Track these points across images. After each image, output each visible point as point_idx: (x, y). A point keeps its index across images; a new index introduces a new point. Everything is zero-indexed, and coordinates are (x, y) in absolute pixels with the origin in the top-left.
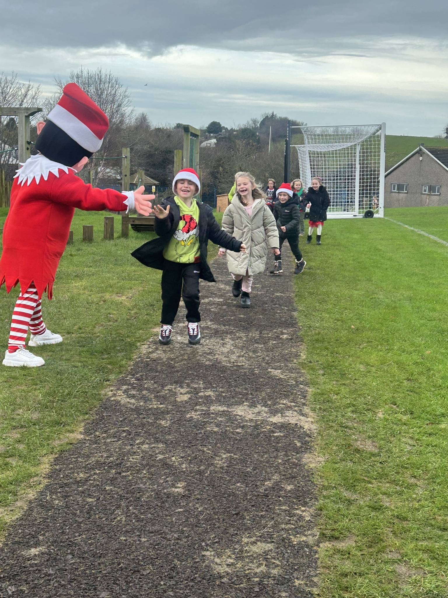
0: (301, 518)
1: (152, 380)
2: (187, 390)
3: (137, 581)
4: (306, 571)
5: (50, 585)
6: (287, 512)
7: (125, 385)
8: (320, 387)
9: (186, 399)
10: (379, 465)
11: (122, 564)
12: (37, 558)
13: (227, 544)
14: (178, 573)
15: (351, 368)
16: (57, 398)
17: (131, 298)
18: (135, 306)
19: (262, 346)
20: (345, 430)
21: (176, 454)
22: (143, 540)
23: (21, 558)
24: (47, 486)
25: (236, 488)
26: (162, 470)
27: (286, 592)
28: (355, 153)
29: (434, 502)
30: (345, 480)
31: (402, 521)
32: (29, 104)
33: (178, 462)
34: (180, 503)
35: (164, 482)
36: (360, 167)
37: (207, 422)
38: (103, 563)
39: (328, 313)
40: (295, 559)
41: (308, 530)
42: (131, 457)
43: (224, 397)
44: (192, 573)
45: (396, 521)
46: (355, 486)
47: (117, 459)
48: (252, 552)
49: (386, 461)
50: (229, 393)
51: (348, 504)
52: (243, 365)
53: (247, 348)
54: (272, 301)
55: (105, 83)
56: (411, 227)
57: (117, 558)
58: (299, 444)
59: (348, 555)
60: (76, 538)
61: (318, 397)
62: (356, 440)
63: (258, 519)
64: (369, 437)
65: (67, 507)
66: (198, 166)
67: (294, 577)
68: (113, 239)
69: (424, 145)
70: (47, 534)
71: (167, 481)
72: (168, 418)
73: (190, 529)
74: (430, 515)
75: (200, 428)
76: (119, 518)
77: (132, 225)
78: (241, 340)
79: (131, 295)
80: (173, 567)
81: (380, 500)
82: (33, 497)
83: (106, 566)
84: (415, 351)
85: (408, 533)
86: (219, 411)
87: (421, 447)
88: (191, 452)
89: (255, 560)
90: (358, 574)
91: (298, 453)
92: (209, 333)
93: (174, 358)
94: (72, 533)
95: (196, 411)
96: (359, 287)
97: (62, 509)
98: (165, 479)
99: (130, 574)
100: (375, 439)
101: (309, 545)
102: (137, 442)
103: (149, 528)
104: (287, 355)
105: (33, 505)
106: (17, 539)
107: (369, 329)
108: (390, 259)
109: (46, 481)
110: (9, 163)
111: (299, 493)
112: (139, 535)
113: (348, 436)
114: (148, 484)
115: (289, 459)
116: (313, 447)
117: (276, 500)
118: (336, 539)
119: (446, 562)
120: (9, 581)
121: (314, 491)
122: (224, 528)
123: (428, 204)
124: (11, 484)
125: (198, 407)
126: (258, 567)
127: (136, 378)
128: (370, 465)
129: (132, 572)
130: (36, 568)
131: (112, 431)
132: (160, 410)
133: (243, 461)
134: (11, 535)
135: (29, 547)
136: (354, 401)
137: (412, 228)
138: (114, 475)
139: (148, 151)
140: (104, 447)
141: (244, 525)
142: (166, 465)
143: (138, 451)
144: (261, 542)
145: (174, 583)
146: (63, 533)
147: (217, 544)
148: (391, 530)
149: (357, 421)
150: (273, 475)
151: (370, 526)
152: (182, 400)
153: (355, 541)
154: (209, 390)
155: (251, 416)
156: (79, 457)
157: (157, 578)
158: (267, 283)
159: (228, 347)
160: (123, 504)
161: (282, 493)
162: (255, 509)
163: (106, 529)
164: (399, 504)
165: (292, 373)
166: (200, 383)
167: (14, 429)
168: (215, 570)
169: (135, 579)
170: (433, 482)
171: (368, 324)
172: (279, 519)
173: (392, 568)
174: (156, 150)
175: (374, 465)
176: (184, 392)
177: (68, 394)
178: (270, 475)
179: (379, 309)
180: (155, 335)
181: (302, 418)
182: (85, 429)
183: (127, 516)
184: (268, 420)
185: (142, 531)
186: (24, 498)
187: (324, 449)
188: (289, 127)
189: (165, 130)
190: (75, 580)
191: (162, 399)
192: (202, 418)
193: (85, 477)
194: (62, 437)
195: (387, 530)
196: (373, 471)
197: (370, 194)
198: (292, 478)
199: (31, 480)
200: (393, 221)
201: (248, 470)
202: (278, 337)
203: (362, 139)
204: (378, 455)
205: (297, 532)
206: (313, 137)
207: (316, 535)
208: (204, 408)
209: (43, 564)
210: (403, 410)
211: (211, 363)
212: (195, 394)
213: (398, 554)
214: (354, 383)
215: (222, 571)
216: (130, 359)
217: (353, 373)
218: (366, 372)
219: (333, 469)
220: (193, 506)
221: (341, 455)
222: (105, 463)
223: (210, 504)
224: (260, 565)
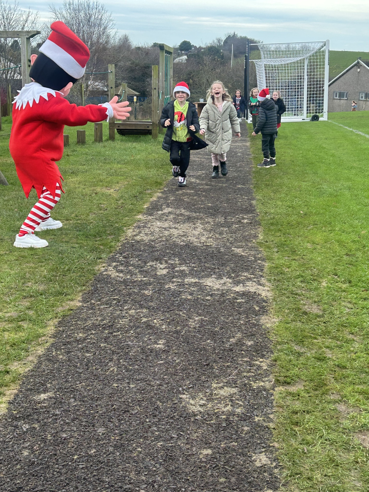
0: (259, 367)
1: (137, 258)
2: (165, 266)
3: (127, 419)
4: (264, 409)
5: (57, 423)
6: (248, 363)
7: (115, 262)
8: (274, 262)
9: (165, 273)
10: (323, 324)
11: (115, 406)
12: (46, 401)
13: (199, 389)
14: (160, 412)
15: (300, 246)
16: (59, 273)
17: (118, 191)
18: (122, 197)
19: (227, 229)
20: (296, 296)
21: (157, 318)
22: (132, 386)
23: (33, 402)
24: (53, 344)
25: (206, 344)
26: (146, 330)
27: (248, 427)
28: (304, 66)
29: (368, 354)
30: (295, 337)
31: (342, 369)
32: (29, 28)
33: (159, 324)
34: (161, 356)
35: (148, 340)
36: (308, 78)
37: (182, 291)
38: (99, 405)
39: (281, 201)
40: (255, 400)
41: (265, 377)
42: (121, 320)
43: (196, 271)
44: (171, 412)
45: (337, 369)
46: (303, 341)
47: (109, 322)
48: (220, 395)
49: (329, 321)
50: (200, 268)
51: (298, 356)
52: (211, 245)
53: (214, 231)
54: (235, 192)
55: (92, 9)
57: (110, 401)
58: (257, 308)
59: (298, 397)
60: (78, 385)
61: (273, 270)
62: (305, 305)
63: (224, 368)
64: (315, 302)
65: (69, 360)
66: (172, 79)
67: (254, 414)
68: (102, 142)
69: (361, 59)
70: (53, 382)
71: (150, 339)
72: (150, 289)
73: (169, 377)
74: (365, 364)
75: (176, 296)
76: (112, 369)
77: (117, 130)
78: (209, 224)
79: (118, 188)
80: (156, 408)
81: (323, 352)
82: (42, 353)
83: (102, 407)
84: (353, 231)
85: (346, 379)
86: (192, 283)
87: (357, 310)
88: (170, 316)
89: (222, 401)
90: (306, 412)
91: (256, 316)
92: (183, 219)
93: (154, 240)
94: (74, 381)
95: (173, 282)
96: (307, 179)
97: (65, 362)
98: (149, 337)
99: (121, 413)
100: (320, 304)
101: (266, 389)
102: (126, 308)
103: (136, 376)
104: (247, 236)
105: (41, 359)
106: (29, 387)
107: (315, 214)
108: (333, 155)
109: (52, 340)
110: (14, 78)
111: (257, 348)
112: (129, 383)
113: (297, 301)
114: (135, 342)
115: (249, 321)
116: (269, 310)
117: (239, 354)
118: (288, 384)
120: (24, 420)
121: (270, 346)
122: (197, 376)
123: (365, 109)
124: (24, 342)
125: (174, 280)
126: (225, 407)
127: (123, 257)
128: (316, 325)
129: (123, 412)
130: (45, 409)
131: (104, 299)
132: (144, 282)
133: (212, 323)
134: (24, 383)
135: (39, 393)
136: (303, 273)
137: (351, 129)
138: (107, 335)
139: (130, 67)
140: (98, 312)
141: (214, 373)
142: (149, 326)
143: (127, 315)
144: (227, 387)
145: (157, 420)
147: (191, 389)
148: (333, 376)
149: (305, 289)
150: (236, 334)
151: (316, 374)
152: (162, 274)
153: (304, 386)
154: (184, 265)
155: (218, 286)
156: (78, 320)
157: (144, 417)
158: (230, 177)
159: (198, 230)
160: (115, 357)
161: (244, 348)
162: (222, 360)
163: (101, 377)
165: (252, 251)
166: (176, 260)
167: (25, 298)
168: (190, 409)
169: (125, 418)
170: (367, 337)
171: (314, 210)
172: (242, 369)
173: (334, 407)
174: (136, 65)
175: (319, 324)
176: (163, 267)
177: (68, 270)
178: (234, 333)
179: (324, 197)
180: (138, 221)
181: (260, 287)
182: (83, 298)
183: (118, 367)
184: (232, 289)
185: (131, 379)
186: (34, 354)
187: (278, 312)
188: (248, 44)
189: (144, 49)
190: (77, 418)
191: (145, 273)
192: (178, 289)
193: (84, 336)
194: (64, 304)
195: (330, 377)
196: (318, 329)
197: (316, 100)
198: (252, 335)
199: (40, 339)
200: (335, 123)
201: (216, 329)
202: (240, 221)
203: (310, 54)
204: (322, 316)
205: (256, 378)
206: (268, 53)
207: (272, 381)
208: (179, 280)
209: (51, 406)
210: (343, 279)
211: (185, 244)
212: (172, 269)
213: (339, 396)
214: (302, 258)
215: (196, 411)
216: (118, 241)
217: (301, 250)
218: (312, 249)
219: (285, 328)
220: (172, 359)
221: (292, 317)
222: (99, 325)
223: (185, 357)
224: (227, 405)
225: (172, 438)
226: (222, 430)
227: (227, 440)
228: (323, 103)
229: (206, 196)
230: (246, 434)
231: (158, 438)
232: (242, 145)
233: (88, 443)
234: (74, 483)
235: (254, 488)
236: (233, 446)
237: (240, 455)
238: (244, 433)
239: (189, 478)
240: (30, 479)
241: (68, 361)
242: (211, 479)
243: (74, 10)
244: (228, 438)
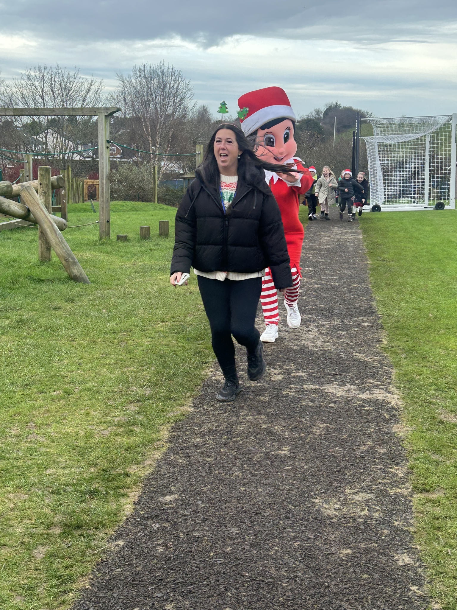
0: (395, 474)
2: (280, 371)
3: (260, 520)
5: (187, 523)
6: (383, 470)
8: (403, 369)
9: (280, 379)
12: (172, 503)
15: (431, 352)
21: (277, 424)
22: (260, 490)
23: (159, 503)
24: (169, 449)
25: (335, 451)
26: (268, 436)
27: (387, 530)
30: (432, 446)
33: (281, 430)
34: (287, 463)
35: (270, 446)
37: (302, 398)
39: (406, 303)
40: (392, 505)
41: (402, 484)
42: (239, 426)
43: (315, 377)
44: (305, 515)
46: (441, 450)
47: (227, 428)
48: (355, 499)
50: (320, 374)
51: (436, 465)
52: (329, 350)
53: (331, 335)
54: (350, 292)
58: (388, 417)
59: (438, 503)
60: (203, 488)
61: (402, 377)
62: (440, 414)
63: (357, 475)
64: (452, 411)
65: (190, 464)
67: (393, 519)
70: (177, 485)
71: (273, 445)
72: (266, 395)
73: (299, 482)
75: (296, 403)
76: (236, 474)
78: (324, 327)
82: (159, 457)
83: (232, 509)
86: (311, 389)
88: (291, 423)
89: (358, 506)
90: (448, 518)
91: (387, 424)
95: (291, 388)
96: (434, 278)
99: (253, 515)
101: (404, 496)
102: (241, 414)
103: (263, 481)
104: (369, 340)
105: (160, 463)
106: (152, 489)
107: (447, 317)
109: (167, 445)
111: (391, 456)
112: (256, 487)
113: (432, 410)
114: (257, 447)
115: (380, 429)
116: (401, 419)
117: (372, 461)
118: (427, 491)
120: (152, 520)
121: (404, 454)
122: (329, 481)
124: (138, 446)
125: (292, 386)
126: (361, 511)
129: (255, 513)
130: (173, 509)
133: (340, 430)
134: (147, 486)
135: (164, 495)
136: (437, 380)
138: (226, 440)
140: (213, 418)
141: (346, 479)
142: (270, 432)
143: (244, 421)
144: (362, 492)
145: (291, 522)
147: (323, 494)
149: (440, 398)
150: (367, 441)
152: (277, 379)
153: (444, 493)
154: (301, 371)
155: (341, 393)
156: (192, 426)
157: (277, 519)
159: (313, 333)
160: (238, 462)
161: (377, 455)
162: (353, 467)
163: (227, 481)
165: (376, 356)
166: (291, 365)
168: (324, 513)
169: (258, 519)
171: (445, 312)
172: (376, 475)
176: (277, 373)
177: (173, 374)
178: (364, 441)
182: (193, 403)
183: (243, 472)
184: (357, 396)
186: (151, 458)
187: (411, 421)
190: (207, 519)
192: (297, 395)
194: (174, 409)
197: (441, 185)
198: (384, 443)
199: (155, 444)
201: (344, 437)
202: (359, 324)
203: (432, 130)
205: (392, 485)
207: (409, 488)
208: (297, 386)
209: (178, 507)
211: (299, 348)
212: (288, 374)
214: (435, 365)
215: (331, 514)
217: (433, 357)
218: (446, 356)
219: (420, 436)
220: (299, 465)
221: (426, 426)
222: (216, 431)
223: (314, 463)
224: (363, 510)
225: (309, 538)
226: (361, 533)
227: (366, 541)
228: (449, 188)
229: (317, 297)
230: (386, 536)
231: (295, 539)
233: (223, 542)
234: (214, 577)
235: (398, 584)
236: (373, 546)
237: (381, 555)
238: (384, 535)
239: (331, 574)
240: (169, 572)
242: (354, 575)
244: (367, 539)
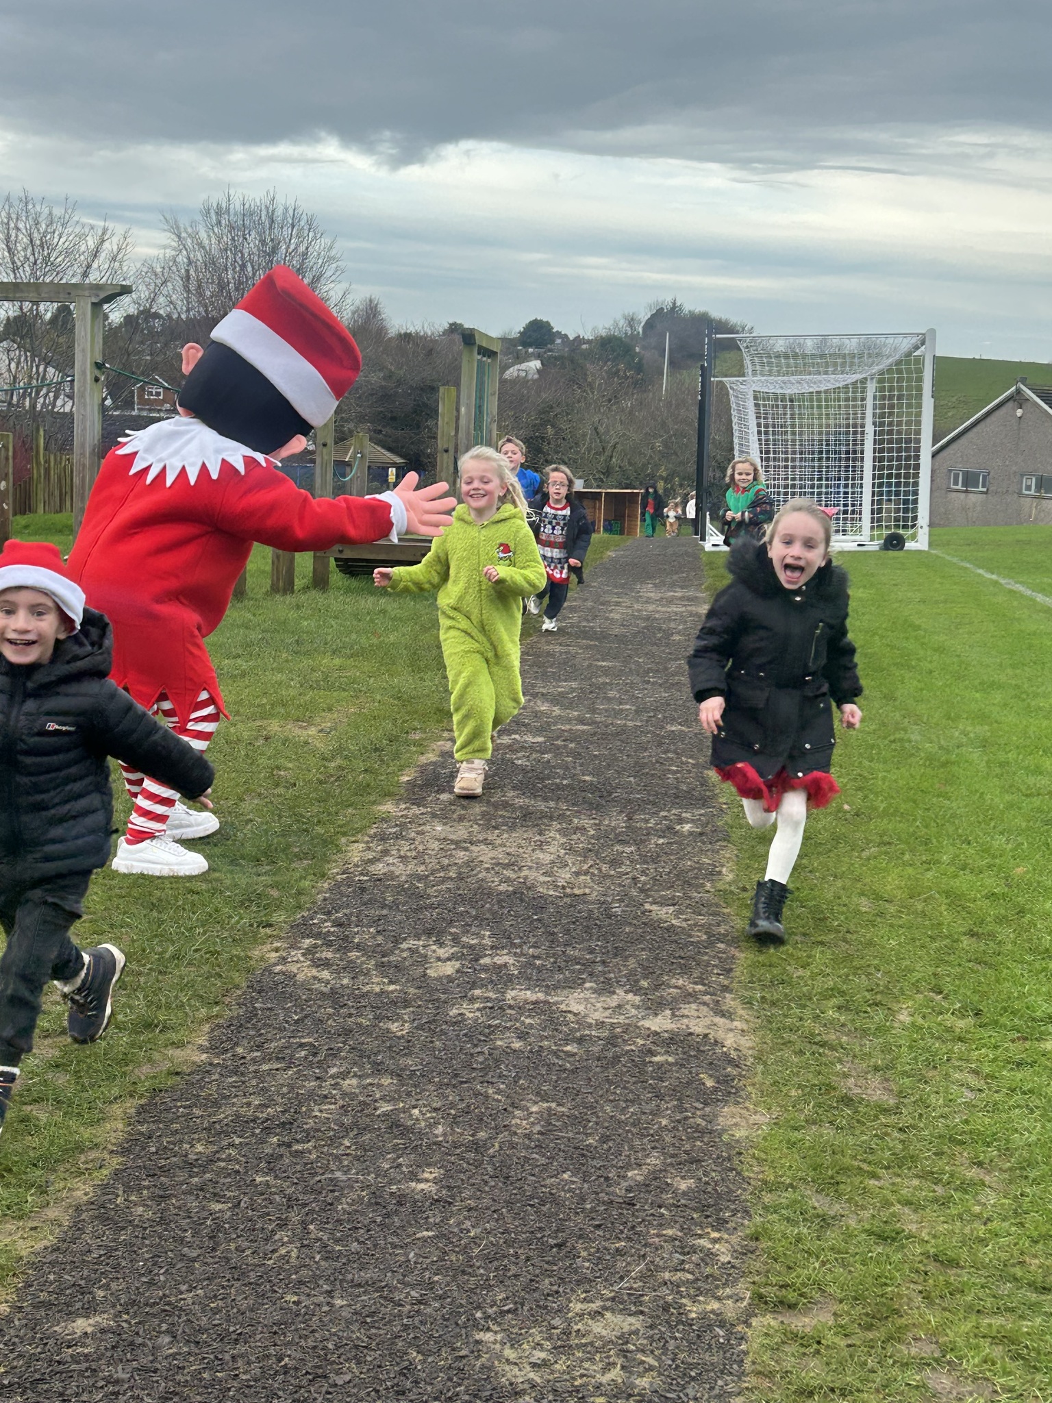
0: (709, 1256)
1: (372, 926)
2: (452, 951)
3: (320, 1399)
4: (716, 1381)
6: (677, 1243)
7: (308, 937)
9: (449, 973)
10: (896, 1134)
11: (287, 1359)
12: (88, 1341)
13: (533, 1315)
14: (416, 1382)
15: (839, 905)
16: (149, 966)
17: (329, 733)
18: (340, 750)
19: (633, 848)
20: (821, 1051)
21: (421, 1102)
22: (338, 1302)
23: (51, 1342)
24: (117, 1173)
25: (559, 1184)
26: (389, 1138)
28: (863, 399)
29: (1022, 1225)
30: (815, 1169)
31: (947, 1266)
32: (103, 274)
33: (426, 1120)
34: (428, 1217)
35: (391, 1168)
36: (875, 431)
37: (497, 1026)
38: (242, 1356)
40: (691, 1352)
41: (725, 1285)
42: (316, 1108)
43: (539, 969)
44: (449, 1384)
45: (932, 1267)
46: (838, 1183)
47: (284, 1112)
48: (592, 1335)
49: (914, 1127)
50: (552, 960)
51: (822, 1226)
52: (585, 894)
53: (597, 854)
54: (660, 744)
55: (282, 228)
56: (993, 573)
57: (275, 1345)
58: (710, 1083)
59: (815, 1346)
60: (182, 1296)
61: (758, 973)
62: (846, 1076)
63: (608, 1257)
64: (876, 1069)
65: (163, 1221)
66: (495, 426)
67: (687, 1395)
68: (293, 592)
69: (1028, 382)
70: (114, 1286)
71: (399, 1166)
72: (406, 1017)
73: (448, 1279)
74: (1012, 1256)
75: (480, 1040)
76: (283, 1251)
77: (336, 560)
78: (583, 835)
79: (329, 724)
80: (405, 1368)
81: (895, 1217)
82: (85, 1198)
83: (249, 1363)
84: (990, 866)
85: (958, 1296)
86: (526, 1002)
87: (996, 1095)
88: (458, 1098)
89: (598, 1355)
90: (838, 1393)
91: (706, 1104)
92: (509, 818)
93: (424, 875)
94: (173, 1283)
95: (473, 1000)
97: (151, 1226)
98: (395, 1160)
99: (304, 1383)
100: (889, 1074)
101: (725, 1322)
102: (333, 1071)
103: (354, 1275)
104: (689, 871)
105: (83, 1217)
106: (43, 1296)
107: (885, 814)
108: (940, 650)
109: (115, 1162)
110: (56, 410)
111: (706, 1200)
112: (330, 1292)
113: (825, 1064)
114: (354, 1171)
115: (686, 1118)
116: (743, 1090)
117: (652, 1215)
118: (789, 1307)
119: (1046, 1367)
120: (22, 1394)
121: (741, 1194)
122: (529, 1277)
123: (1036, 519)
124: (35, 1165)
125: (477, 992)
126: (605, 1370)
127: (334, 922)
128: (876, 1135)
129: (311, 1377)
130: (86, 1365)
131: (272, 1045)
132: (387, 997)
133: (579, 1121)
134: (31, 1286)
135: (72, 1315)
136: (845, 982)
137: (994, 577)
138: (274, 1149)
139: (382, 387)
140: (254, 1082)
141: (576, 1271)
142: (398, 1126)
143: (334, 1092)
144: (613, 1311)
146: (151, 1283)
147: (510, 1316)
148: (920, 1288)
149: (849, 1030)
150: (647, 1156)
151: (869, 1280)
152: (441, 974)
153: (835, 1314)
154: (505, 951)
155: (598, 1016)
156: (195, 1105)
157: (368, 1394)
158: (650, 702)
159: (552, 850)
160: (294, 1217)
161: (668, 1197)
162: (601, 1233)
163: (252, 1275)
164: (942, 1228)
165: (701, 915)
166: (484, 935)
167: (46, 1037)
168: (503, 1376)
169: (316, 1395)
170: (1021, 1176)
171: (882, 801)
172: (658, 1259)
173: (918, 1378)
174: (399, 383)
175: (886, 1134)
176: (447, 955)
177: (173, 957)
178: (640, 1155)
179: (910, 765)
180: (383, 819)
181: (719, 1020)
182: (211, 1039)
184: (640, 1024)
185: (337, 1281)
186: (63, 1200)
187: (769, 1095)
188: (709, 336)
189: (421, 337)
190: (177, 1394)
191: (394, 971)
192: (484, 1019)
193: (208, 1151)
194: (156, 1056)
195: (909, 1290)
196: (882, 1149)
197: (897, 494)
198: (692, 1162)
199: (83, 1158)
200: (948, 558)
201: (590, 1141)
202: (670, 828)
203: (881, 367)
204: (896, 1111)
205: (698, 1289)
206: (765, 360)
207: (742, 1299)
208: (491, 995)
209: (103, 1355)
210: (958, 1006)
211: (511, 889)
212: (472, 960)
213: (934, 1346)
214: (845, 941)
215: (521, 1380)
216: (323, 875)
217: (842, 918)
218: (873, 915)
219: (788, 1141)
220: (459, 1224)
221: (809, 1109)
222: (254, 1121)
223: (497, 1220)
224: (609, 1366)
228: (915, 501)
229: (576, 755)
232: (687, 611)
241: (159, 1223)
243: (232, 228)
